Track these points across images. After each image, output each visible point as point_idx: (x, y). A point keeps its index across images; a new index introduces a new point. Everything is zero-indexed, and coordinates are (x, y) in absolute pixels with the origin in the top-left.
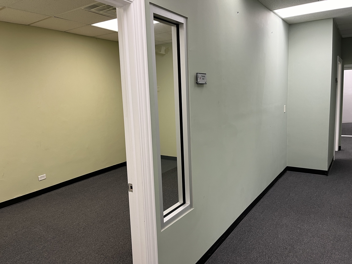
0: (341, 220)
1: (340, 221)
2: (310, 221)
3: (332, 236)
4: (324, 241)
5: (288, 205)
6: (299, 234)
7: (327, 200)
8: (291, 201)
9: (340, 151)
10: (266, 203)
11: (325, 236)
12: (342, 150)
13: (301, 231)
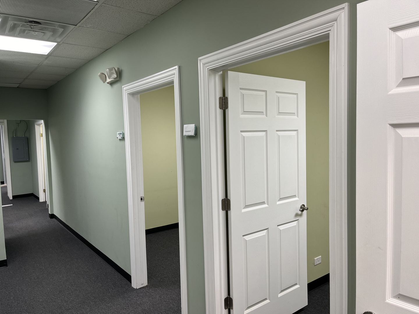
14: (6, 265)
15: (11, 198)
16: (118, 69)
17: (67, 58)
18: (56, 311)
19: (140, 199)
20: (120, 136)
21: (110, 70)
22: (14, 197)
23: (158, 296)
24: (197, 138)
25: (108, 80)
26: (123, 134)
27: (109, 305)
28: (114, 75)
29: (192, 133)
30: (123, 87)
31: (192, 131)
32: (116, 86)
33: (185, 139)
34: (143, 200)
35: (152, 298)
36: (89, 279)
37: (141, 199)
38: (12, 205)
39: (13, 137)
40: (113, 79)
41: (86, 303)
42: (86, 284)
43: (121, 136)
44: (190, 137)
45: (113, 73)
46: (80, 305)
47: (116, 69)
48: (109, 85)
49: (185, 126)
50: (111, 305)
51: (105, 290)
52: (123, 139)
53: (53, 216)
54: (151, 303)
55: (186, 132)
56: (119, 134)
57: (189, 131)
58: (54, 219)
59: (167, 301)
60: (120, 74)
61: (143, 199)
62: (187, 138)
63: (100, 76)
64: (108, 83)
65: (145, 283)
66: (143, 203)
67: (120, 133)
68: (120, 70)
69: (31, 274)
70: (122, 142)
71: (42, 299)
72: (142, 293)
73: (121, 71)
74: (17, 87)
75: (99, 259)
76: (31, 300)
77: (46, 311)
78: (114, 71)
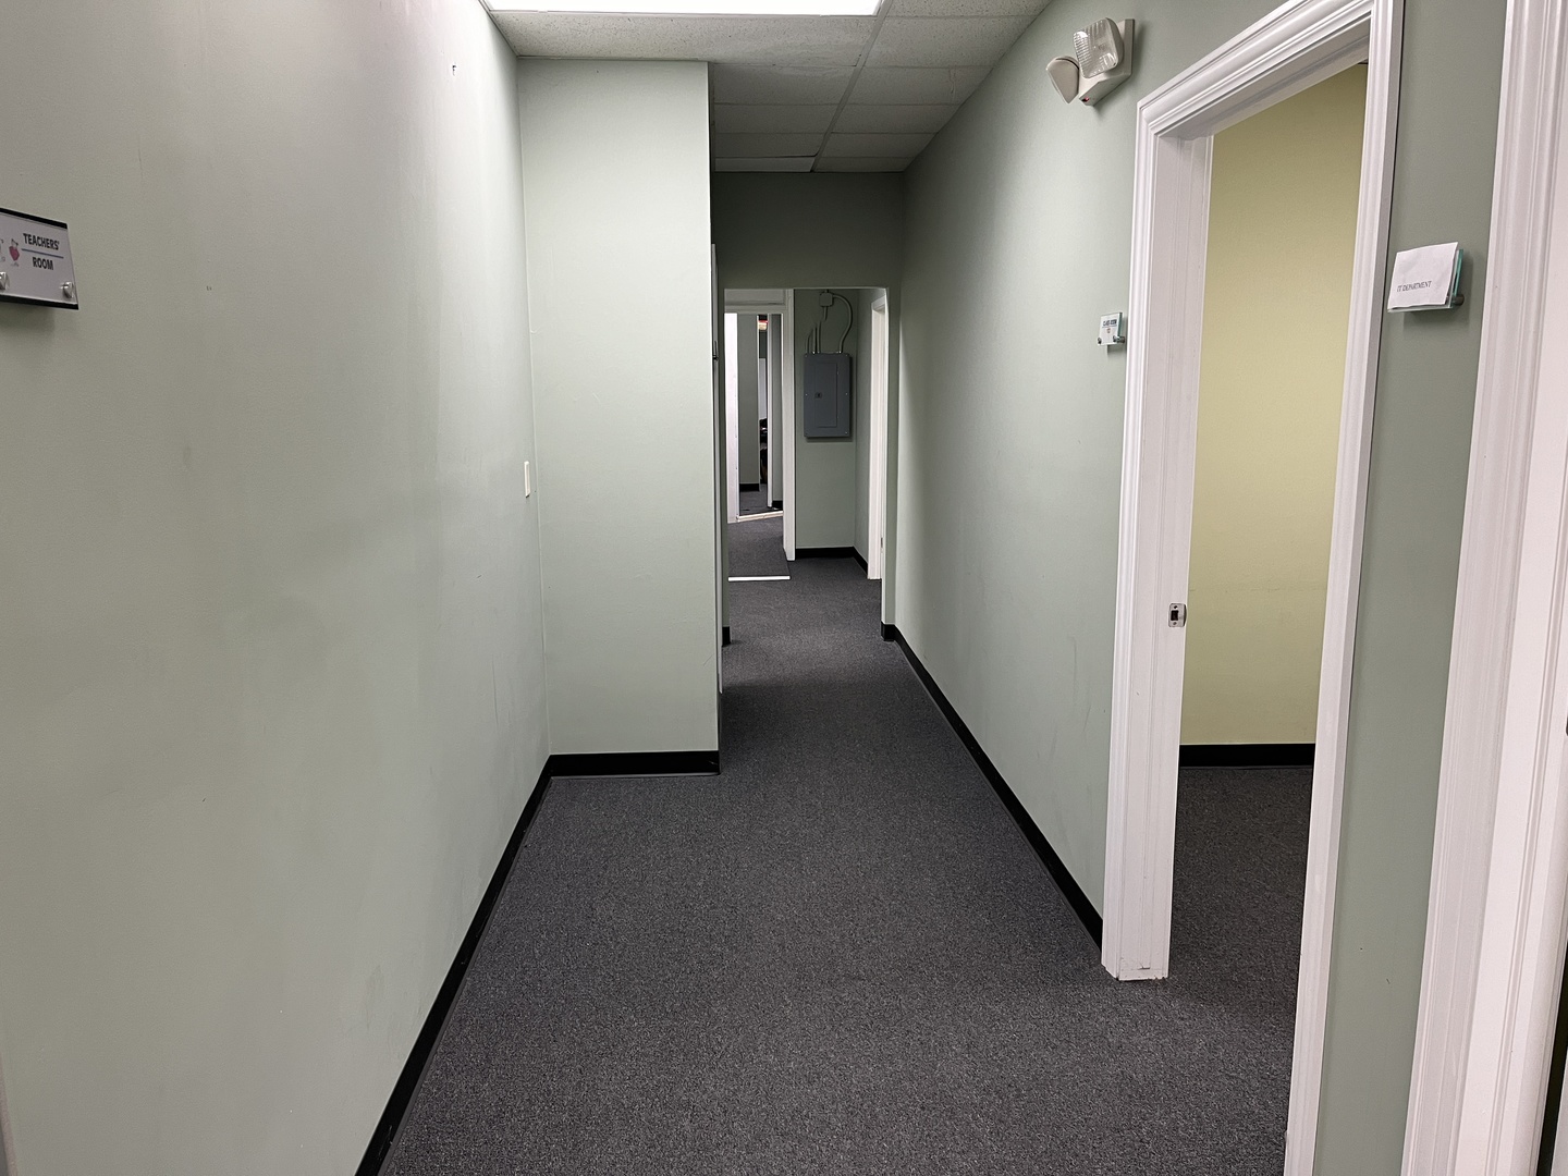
0: (841, 999)
1: (837, 1005)
2: (720, 1044)
3: (835, 1106)
4: (812, 1148)
5: (600, 979)
6: (692, 1149)
7: (755, 902)
8: (608, 946)
9: (731, 647)
10: (494, 993)
11: (807, 1116)
12: (736, 642)
13: (700, 1127)
14: (716, 770)
15: (791, 556)
16: (1131, 24)
17: (946, 18)
18: (815, 970)
19: (1168, 616)
20: (1109, 331)
21: (1095, 34)
22: (798, 552)
23: (1201, 1042)
24: (1466, 319)
25: (1087, 85)
26: (1123, 324)
27: (997, 1009)
28: (1107, 57)
29: (1437, 296)
30: (1139, 104)
31: (1439, 284)
32: (1116, 109)
33: (1398, 328)
34: (1181, 621)
35: (1175, 1041)
36: (951, 888)
37: (1174, 615)
38: (788, 578)
39: (809, 354)
40: (1102, 77)
41: (918, 974)
42: (938, 901)
43: (1115, 331)
44: (1423, 317)
45: (1103, 48)
46: (896, 974)
47: (1121, 26)
48: (1090, 109)
49: (1402, 257)
50: (1002, 1011)
51: (998, 946)
52: (1122, 341)
53: (891, 633)
54: (1163, 1058)
55: (1406, 288)
56: (1107, 323)
57: (1421, 285)
58: (894, 643)
59: (1236, 1078)
60: (1132, 48)
61: (1181, 614)
62: (1405, 322)
63: (1054, 72)
64: (1084, 100)
65: (1159, 969)
66: (1179, 632)
67: (1112, 318)
68: (1137, 25)
69: (777, 818)
70: (1115, 360)
71: (785, 915)
72: (1135, 1004)
73: (1143, 30)
74: (812, 171)
75: (1007, 821)
76: (752, 905)
77: (785, 962)
78: (1109, 38)
